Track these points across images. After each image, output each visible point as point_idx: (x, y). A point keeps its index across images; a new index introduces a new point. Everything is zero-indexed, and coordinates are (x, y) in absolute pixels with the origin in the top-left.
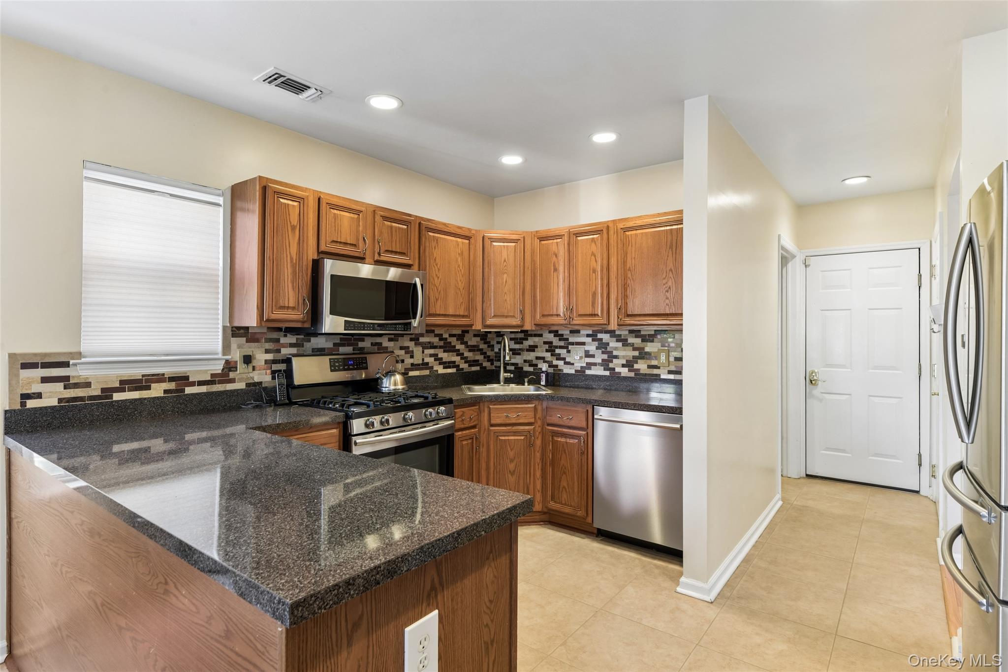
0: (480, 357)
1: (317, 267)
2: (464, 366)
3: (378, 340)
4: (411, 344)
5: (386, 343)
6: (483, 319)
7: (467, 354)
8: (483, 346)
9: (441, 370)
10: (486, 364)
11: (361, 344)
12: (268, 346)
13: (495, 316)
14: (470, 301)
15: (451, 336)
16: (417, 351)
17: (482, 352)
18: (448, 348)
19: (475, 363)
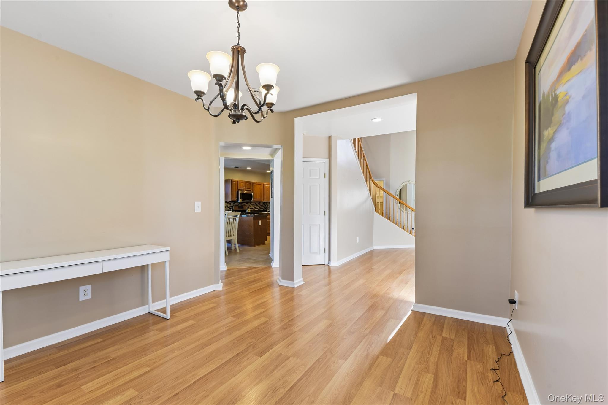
0: (263, 207)
1: (238, 192)
2: (260, 209)
3: (244, 203)
4: (250, 204)
5: (246, 204)
6: (264, 199)
7: (260, 207)
8: (264, 205)
9: (255, 210)
10: (264, 209)
11: (242, 204)
12: (229, 204)
13: (266, 199)
14: (261, 196)
15: (257, 203)
16: (251, 206)
17: (263, 206)
18: (257, 205)
19: (262, 209)
